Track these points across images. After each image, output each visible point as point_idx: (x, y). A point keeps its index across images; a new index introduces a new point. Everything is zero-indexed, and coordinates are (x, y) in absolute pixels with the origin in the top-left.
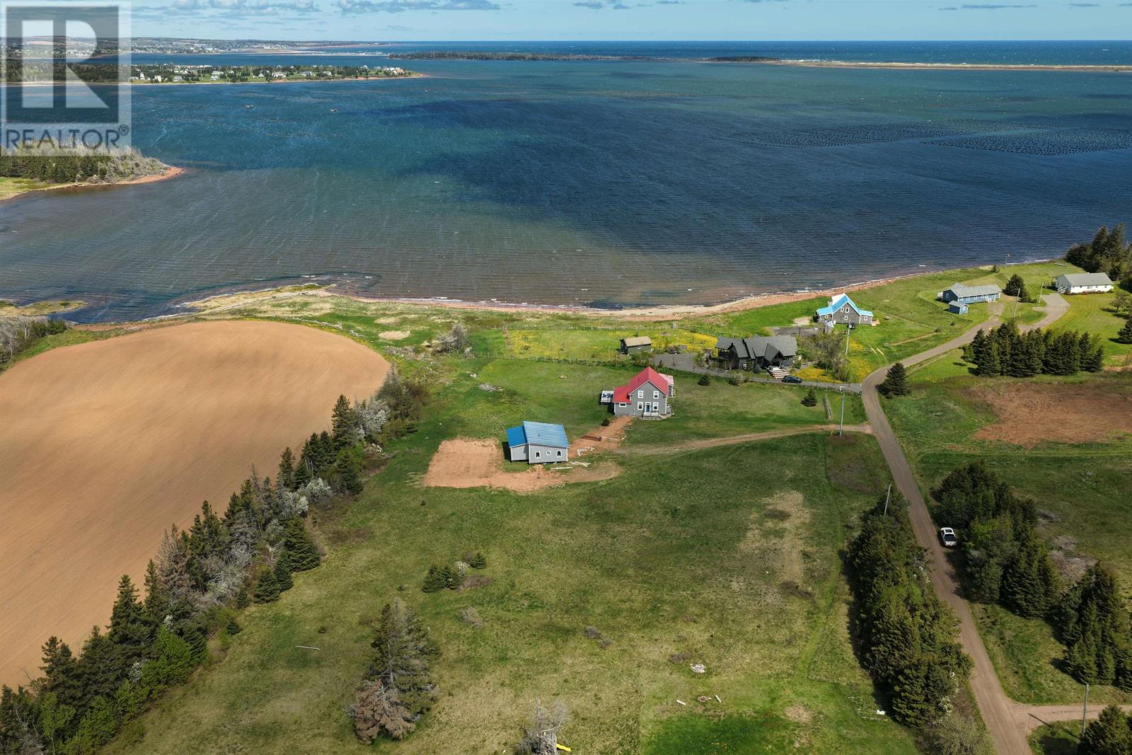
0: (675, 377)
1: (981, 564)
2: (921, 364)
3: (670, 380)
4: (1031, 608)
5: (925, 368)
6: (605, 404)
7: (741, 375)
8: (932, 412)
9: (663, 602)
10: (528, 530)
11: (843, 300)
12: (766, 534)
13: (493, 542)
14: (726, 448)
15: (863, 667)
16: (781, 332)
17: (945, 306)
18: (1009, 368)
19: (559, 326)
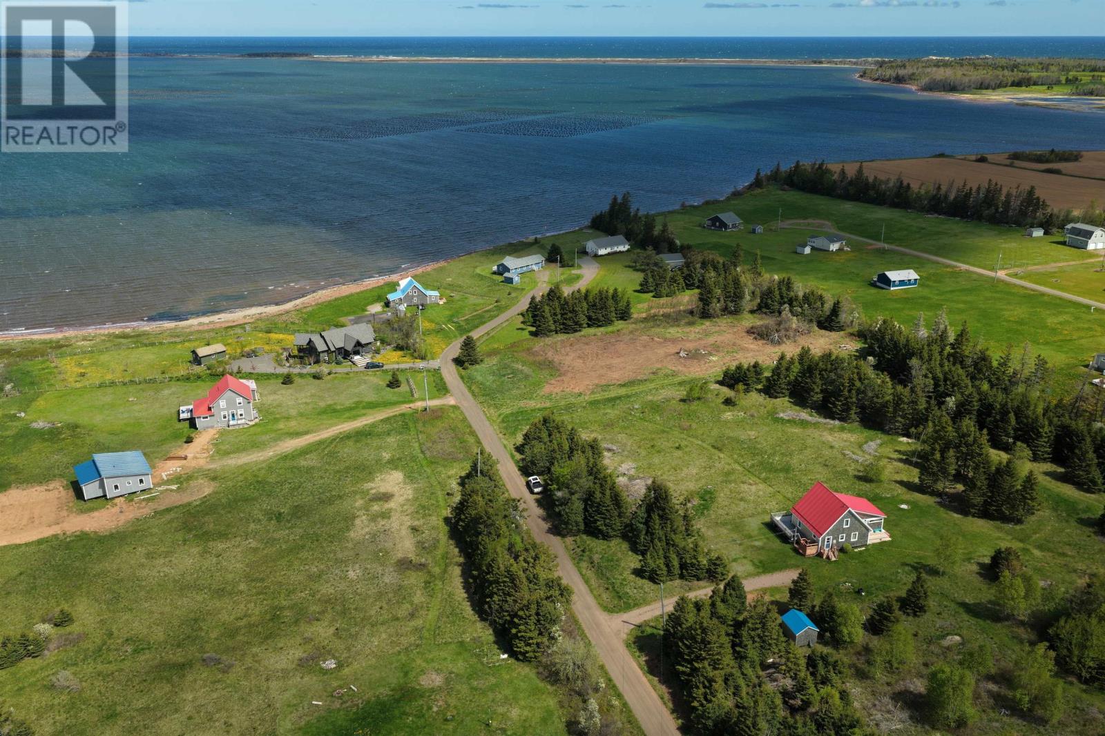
0: (257, 380)
1: (565, 502)
2: (488, 333)
3: (252, 384)
4: (610, 531)
5: (493, 336)
6: (185, 420)
7: (324, 368)
8: (504, 376)
9: (281, 608)
10: (118, 570)
11: (410, 283)
12: (374, 518)
13: (79, 593)
14: (320, 443)
15: (483, 619)
16: (356, 322)
17: (500, 278)
18: (562, 327)
19: (118, 346)
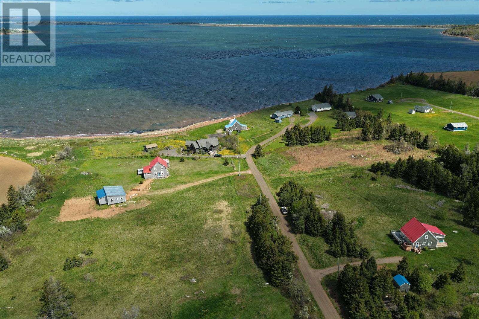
0: (169, 159)
1: (297, 219)
2: (267, 144)
3: (167, 161)
4: (316, 233)
5: (269, 145)
6: (140, 174)
7: (197, 156)
8: (273, 162)
9: (175, 255)
10: (111, 234)
11: (235, 121)
12: (215, 220)
13: (95, 242)
14: (194, 187)
15: (259, 267)
16: (211, 136)
17: (274, 120)
18: (299, 142)
19: (115, 143)
